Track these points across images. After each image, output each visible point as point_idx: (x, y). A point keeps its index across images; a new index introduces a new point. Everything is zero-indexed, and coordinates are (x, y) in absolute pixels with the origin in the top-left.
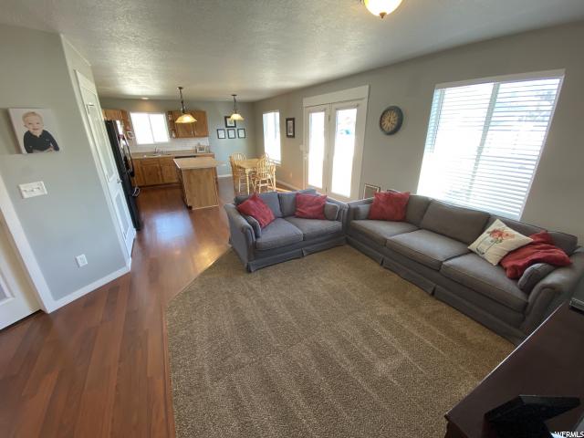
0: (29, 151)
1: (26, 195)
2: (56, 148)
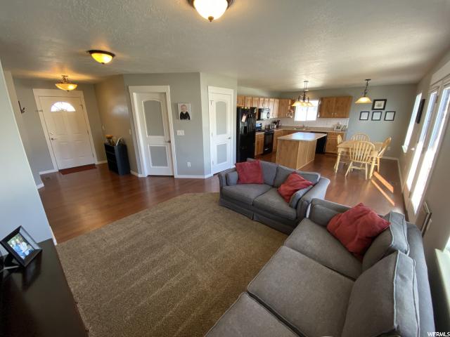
0: (181, 118)
1: (177, 134)
2: (189, 119)
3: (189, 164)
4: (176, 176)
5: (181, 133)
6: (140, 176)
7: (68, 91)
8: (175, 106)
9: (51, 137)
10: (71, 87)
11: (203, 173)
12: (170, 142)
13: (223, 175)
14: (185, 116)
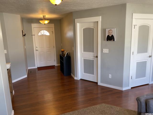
0: (107, 40)
1: (103, 52)
2: (114, 40)
3: (110, 76)
4: (99, 84)
5: (106, 51)
6: (75, 78)
7: (45, 24)
8: (104, 31)
9: (37, 49)
10: (46, 22)
11: (121, 86)
12: (97, 57)
13: (143, 100)
14: (110, 38)
